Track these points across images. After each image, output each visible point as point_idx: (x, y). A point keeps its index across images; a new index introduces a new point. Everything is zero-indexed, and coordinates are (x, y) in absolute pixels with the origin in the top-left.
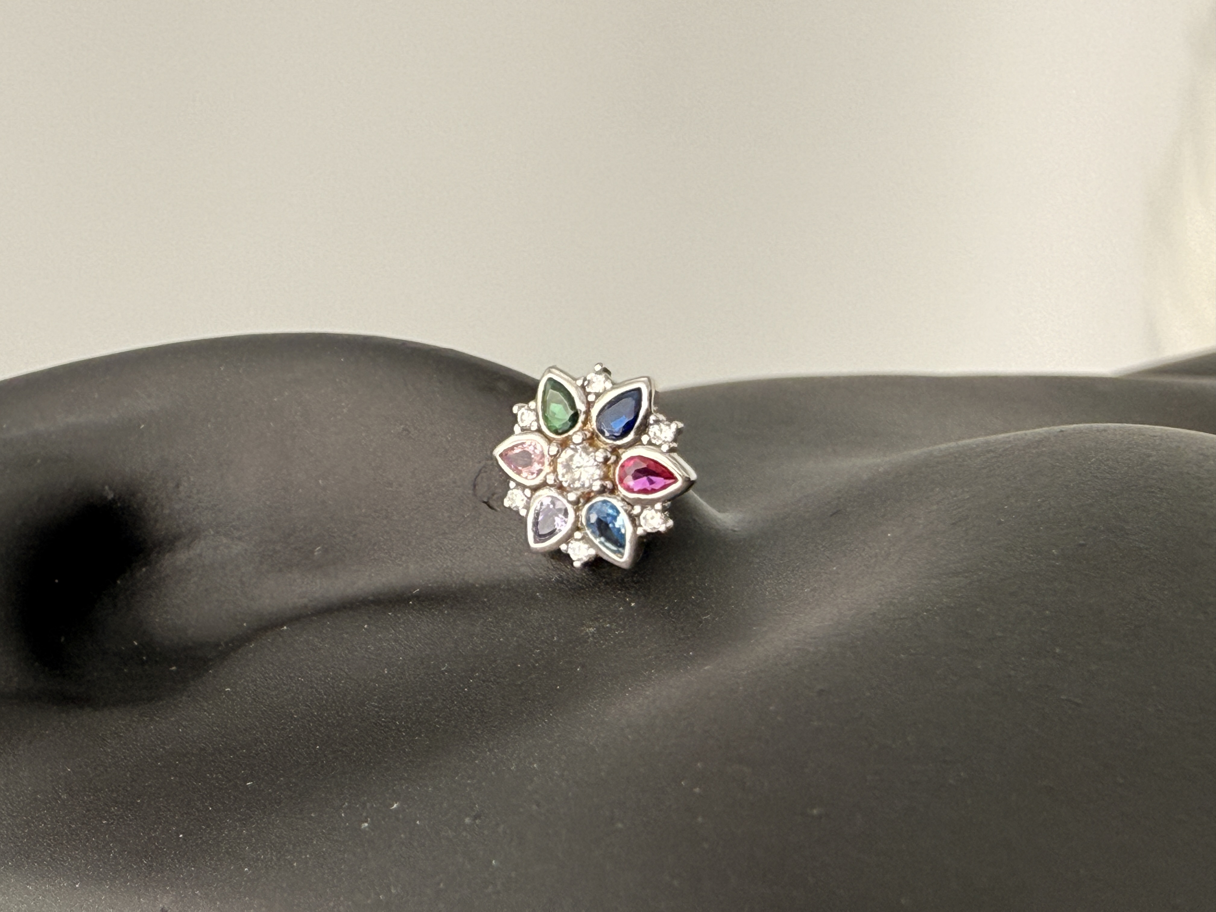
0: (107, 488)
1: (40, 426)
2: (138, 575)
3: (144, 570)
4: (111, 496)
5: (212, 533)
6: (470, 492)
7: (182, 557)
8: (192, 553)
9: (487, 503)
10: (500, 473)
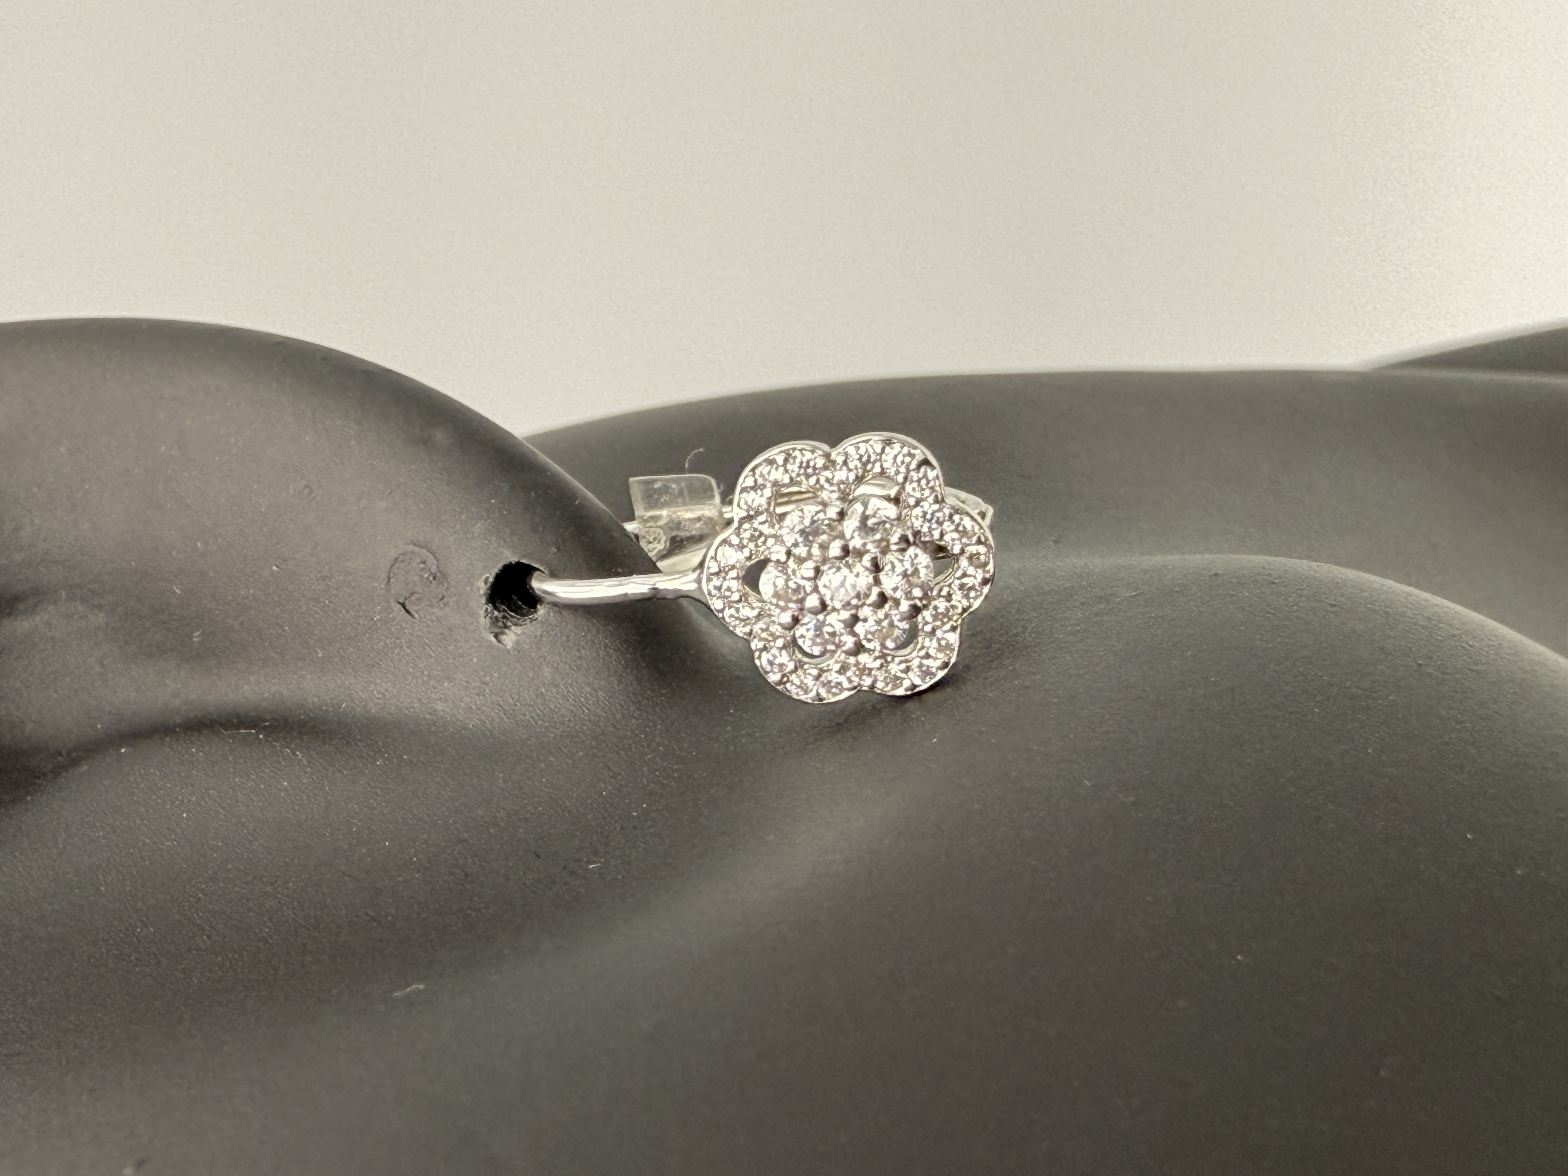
6: (383, 586)
7: (24, 624)
9: (403, 605)
10: (422, 566)
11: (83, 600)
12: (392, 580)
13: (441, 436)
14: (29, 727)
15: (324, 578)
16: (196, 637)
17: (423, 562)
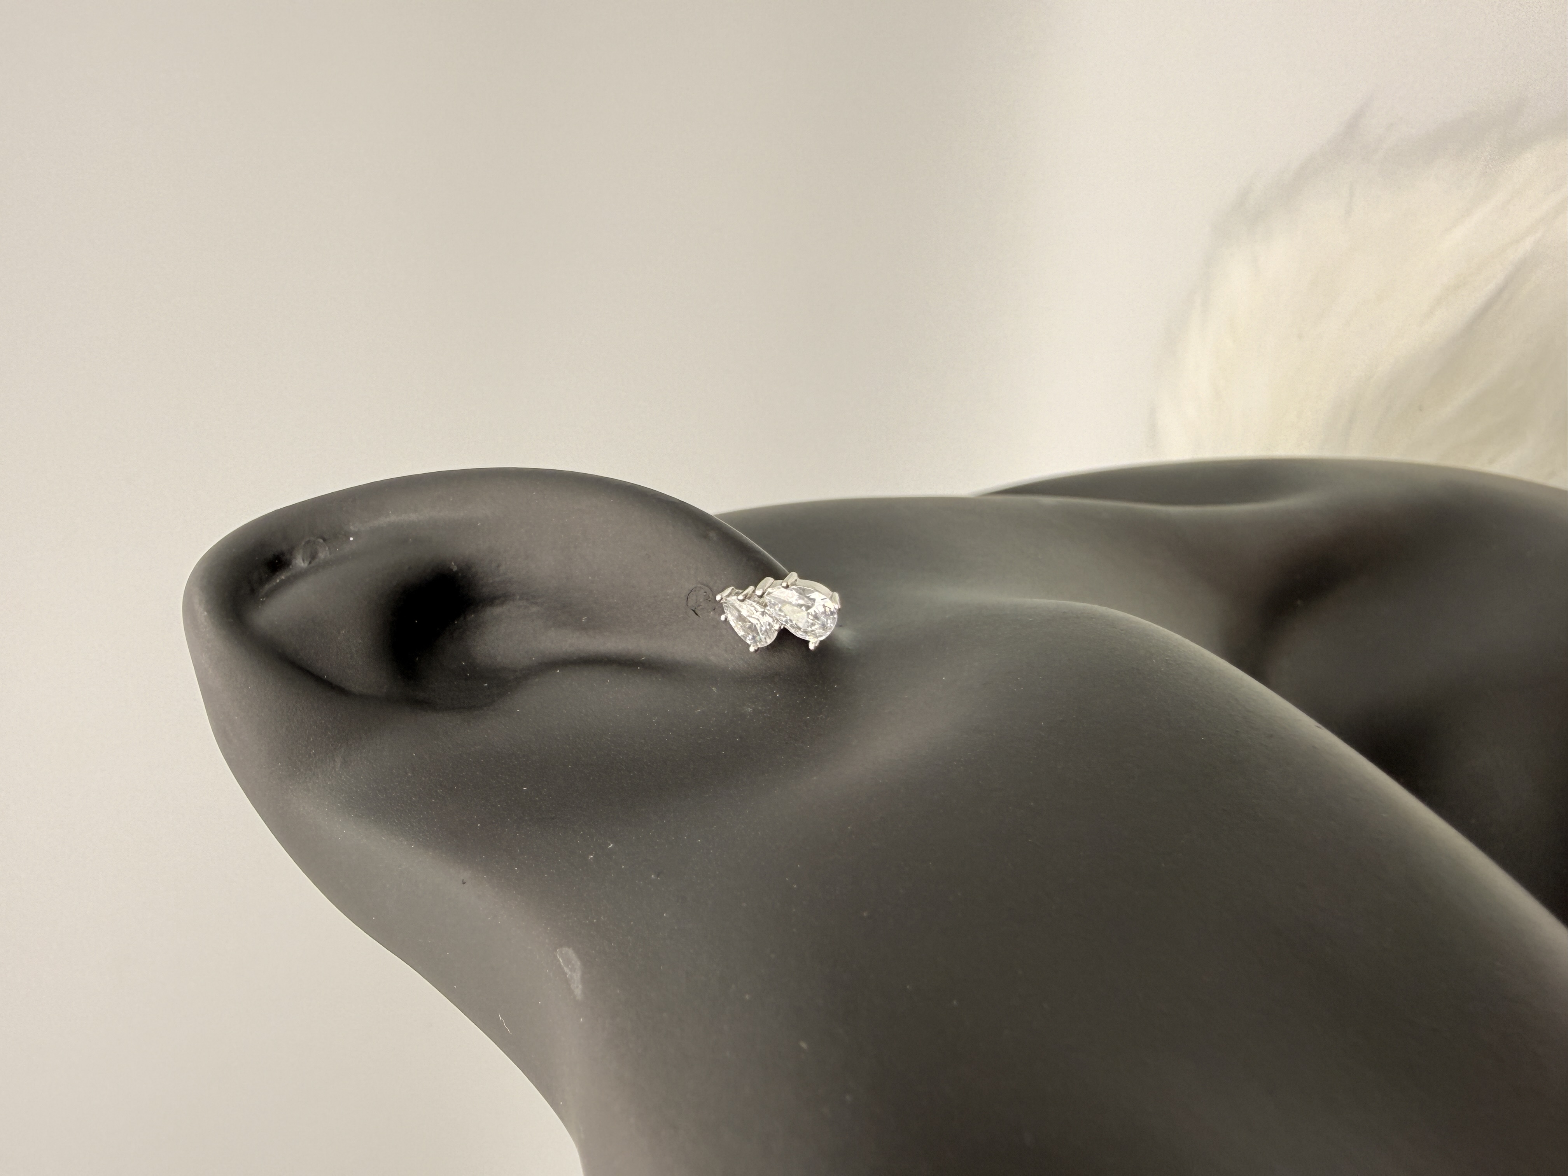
0: (453, 564)
1: (413, 517)
2: (468, 619)
3: (473, 616)
4: (455, 569)
5: (518, 597)
6: (685, 602)
7: (497, 610)
8: (504, 607)
9: (694, 611)
10: (705, 594)
11: (527, 600)
12: (689, 599)
13: (712, 534)
14: (499, 659)
15: (655, 596)
16: (584, 619)
17: (705, 592)
